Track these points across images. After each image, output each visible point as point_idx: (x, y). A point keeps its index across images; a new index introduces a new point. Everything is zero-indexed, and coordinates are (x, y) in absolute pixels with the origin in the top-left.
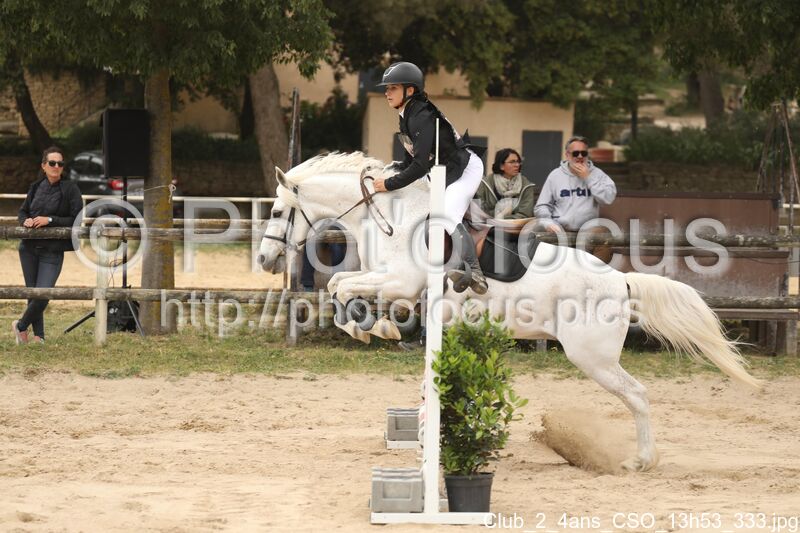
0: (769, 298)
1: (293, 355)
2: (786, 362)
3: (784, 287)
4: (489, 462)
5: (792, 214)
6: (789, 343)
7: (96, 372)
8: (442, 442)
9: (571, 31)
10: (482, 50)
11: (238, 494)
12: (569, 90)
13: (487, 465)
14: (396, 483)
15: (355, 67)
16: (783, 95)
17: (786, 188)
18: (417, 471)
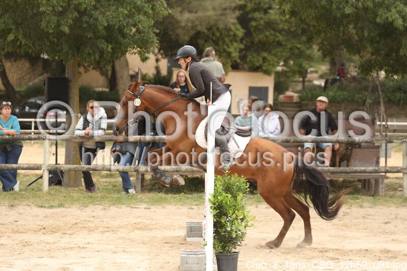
0: (370, 168)
1: (139, 197)
2: (379, 199)
3: (378, 163)
4: (237, 247)
5: (382, 127)
6: (380, 190)
7: (43, 205)
8: (214, 238)
9: (272, 38)
10: (228, 47)
11: (116, 263)
12: (271, 67)
13: (236, 248)
14: (192, 257)
15: (166, 55)
16: (377, 68)
17: (379, 114)
18: (202, 251)
